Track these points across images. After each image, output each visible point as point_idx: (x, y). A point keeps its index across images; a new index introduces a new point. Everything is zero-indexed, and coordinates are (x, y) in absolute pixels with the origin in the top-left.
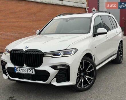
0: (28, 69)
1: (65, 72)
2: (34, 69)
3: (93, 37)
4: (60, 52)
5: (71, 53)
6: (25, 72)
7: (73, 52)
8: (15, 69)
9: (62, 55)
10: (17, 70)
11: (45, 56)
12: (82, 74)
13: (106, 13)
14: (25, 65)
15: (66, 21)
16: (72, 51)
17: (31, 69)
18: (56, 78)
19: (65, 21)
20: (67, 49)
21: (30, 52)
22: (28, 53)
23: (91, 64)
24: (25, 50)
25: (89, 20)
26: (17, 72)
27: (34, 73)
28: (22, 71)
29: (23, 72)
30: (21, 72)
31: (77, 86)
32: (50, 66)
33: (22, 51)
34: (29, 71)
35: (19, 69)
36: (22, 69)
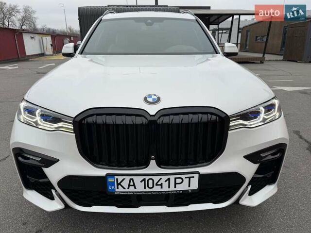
0: (172, 178)
2: (197, 176)
8: (110, 180)
14: (153, 163)
17: (183, 176)
27: (195, 185)
28: (146, 186)
29: (147, 190)
33: (140, 116)
34: (176, 184)
35: (132, 179)
36: (144, 180)
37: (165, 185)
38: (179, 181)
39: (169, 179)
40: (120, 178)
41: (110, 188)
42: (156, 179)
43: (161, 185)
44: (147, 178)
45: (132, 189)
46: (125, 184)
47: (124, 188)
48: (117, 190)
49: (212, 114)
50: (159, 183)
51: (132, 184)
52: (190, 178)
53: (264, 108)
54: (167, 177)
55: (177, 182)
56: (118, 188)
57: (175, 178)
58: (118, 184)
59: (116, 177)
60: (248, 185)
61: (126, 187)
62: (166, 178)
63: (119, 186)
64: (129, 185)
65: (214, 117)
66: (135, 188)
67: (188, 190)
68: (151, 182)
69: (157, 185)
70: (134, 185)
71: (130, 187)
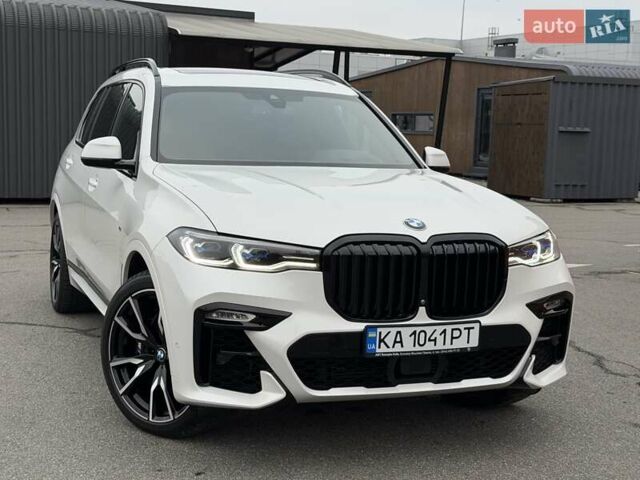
0: (449, 328)
2: (477, 326)
6: (430, 346)
8: (371, 335)
17: (462, 327)
18: (534, 357)
26: (383, 349)
27: (474, 342)
28: (416, 342)
29: (418, 348)
30: (409, 346)
32: (528, 305)
34: (453, 338)
35: (399, 332)
36: (414, 333)
37: (440, 339)
38: (456, 334)
39: (444, 331)
40: (384, 331)
41: (370, 347)
42: (429, 330)
43: (435, 340)
44: (418, 329)
45: (398, 348)
46: (390, 340)
47: (388, 347)
48: (378, 350)
49: (491, 243)
50: (433, 338)
51: (398, 339)
52: (469, 329)
53: (541, 241)
54: (443, 328)
55: (454, 336)
56: (379, 347)
57: (453, 330)
58: (381, 341)
59: (379, 330)
60: (532, 353)
61: (391, 345)
62: (440, 329)
63: (382, 344)
64: (395, 342)
65: (492, 248)
66: (402, 346)
67: (466, 349)
68: (422, 334)
69: (430, 340)
70: (401, 342)
71: (396, 345)
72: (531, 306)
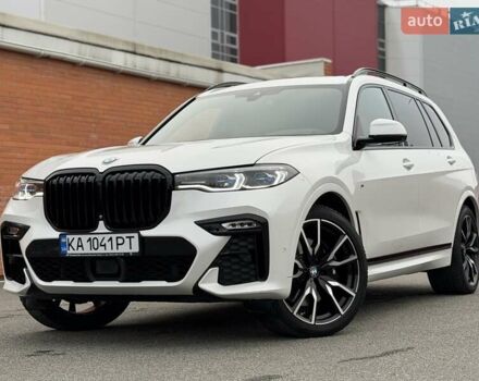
0: (114, 236)
1: (250, 247)
2: (136, 235)
3: (354, 149)
4: (232, 174)
5: (274, 180)
6: (101, 250)
7: (280, 175)
8: (63, 240)
9: (242, 185)
10: (70, 245)
11: (180, 187)
12: (314, 271)
13: (405, 85)
14: (101, 223)
15: (249, 100)
16: (277, 172)
17: (124, 235)
18: (217, 269)
19: (245, 99)
20: (260, 164)
21: (123, 176)
22: (114, 178)
23: (347, 237)
24: (102, 169)
25: (339, 93)
26: (71, 251)
27: (136, 248)
28: (92, 246)
29: (94, 251)
30: (87, 250)
31: (295, 313)
32: (196, 223)
33: (92, 174)
34: (118, 245)
35: (80, 239)
36: (90, 239)
37: (108, 245)
38: (120, 241)
39: (111, 239)
40: (70, 237)
41: (63, 249)
42: (100, 237)
43: (105, 245)
44: (92, 237)
45: (80, 251)
46: (74, 244)
47: (74, 250)
48: (68, 252)
50: (103, 244)
51: (80, 244)
52: (130, 238)
55: (118, 243)
56: (69, 249)
57: (117, 238)
59: (67, 236)
62: (109, 236)
63: (70, 247)
64: (78, 246)
66: (83, 249)
67: (130, 253)
68: (96, 241)
69: (101, 245)
70: (82, 246)
71: (79, 248)
72: (201, 224)
